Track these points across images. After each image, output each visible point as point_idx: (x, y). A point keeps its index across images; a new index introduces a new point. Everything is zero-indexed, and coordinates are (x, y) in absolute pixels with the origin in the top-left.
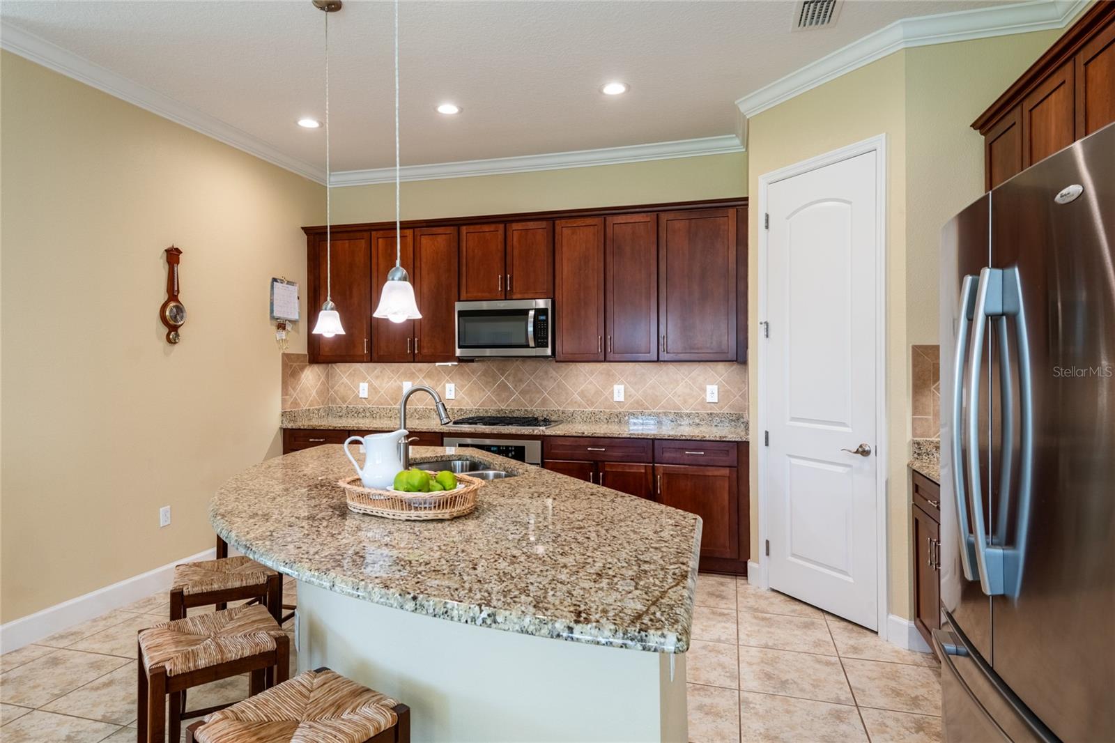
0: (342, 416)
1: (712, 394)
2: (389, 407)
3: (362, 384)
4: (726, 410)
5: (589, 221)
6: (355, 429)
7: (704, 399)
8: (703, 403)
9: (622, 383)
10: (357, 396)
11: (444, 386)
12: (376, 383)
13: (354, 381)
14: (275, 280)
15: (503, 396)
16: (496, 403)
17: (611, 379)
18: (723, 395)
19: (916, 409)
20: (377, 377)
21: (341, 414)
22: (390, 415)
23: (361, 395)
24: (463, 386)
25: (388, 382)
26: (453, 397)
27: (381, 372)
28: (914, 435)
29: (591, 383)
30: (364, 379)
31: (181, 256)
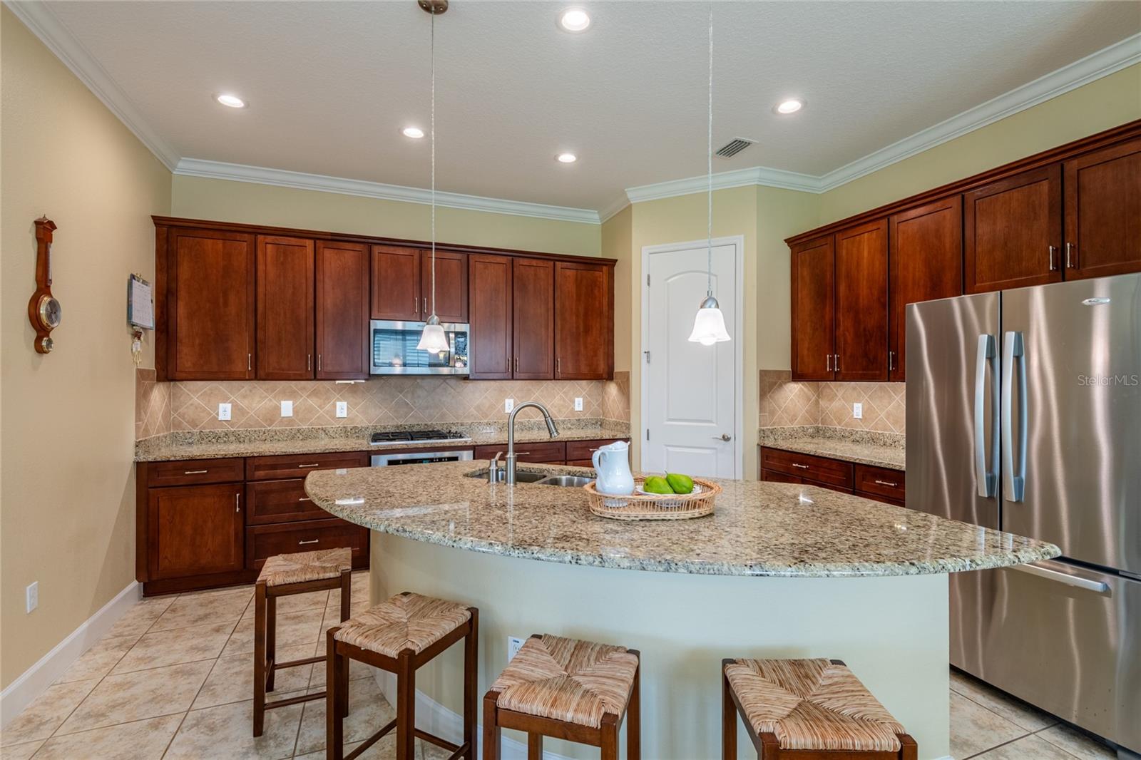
0: (192, 443)
1: (579, 404)
2: (263, 429)
3: (222, 406)
4: (588, 416)
5: (499, 259)
6: (255, 455)
7: (573, 409)
8: (573, 412)
9: (512, 397)
10: (215, 419)
11: (335, 406)
12: (244, 404)
13: (209, 401)
14: (133, 277)
15: (402, 412)
16: (393, 419)
17: (503, 394)
18: (587, 405)
19: (762, 409)
20: (245, 397)
21: (190, 441)
22: (264, 438)
23: (221, 417)
24: (356, 404)
25: (259, 402)
26: (345, 415)
27: (251, 391)
28: (760, 426)
29: (486, 397)
30: (225, 400)
31: (54, 233)
